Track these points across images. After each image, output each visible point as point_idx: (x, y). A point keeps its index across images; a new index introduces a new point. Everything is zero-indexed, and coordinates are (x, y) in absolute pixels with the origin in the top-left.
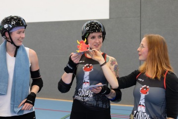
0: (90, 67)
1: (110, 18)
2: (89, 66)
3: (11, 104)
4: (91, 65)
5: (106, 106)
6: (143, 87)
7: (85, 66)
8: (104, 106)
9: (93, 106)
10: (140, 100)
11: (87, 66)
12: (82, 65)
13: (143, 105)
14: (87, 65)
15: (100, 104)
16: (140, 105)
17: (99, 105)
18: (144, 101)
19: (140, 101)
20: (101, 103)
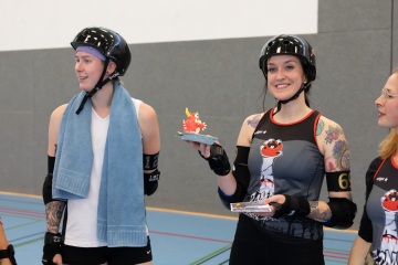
0: (276, 146)
1: (320, 32)
2: (273, 144)
3: (98, 221)
4: (279, 141)
5: (312, 235)
6: (388, 193)
7: (267, 142)
8: (307, 235)
9: (281, 233)
10: (384, 225)
11: (269, 145)
12: (259, 141)
13: (393, 237)
14: (271, 140)
15: (298, 230)
16: (386, 236)
17: (296, 232)
18: (394, 226)
19: (386, 228)
20: (301, 226)
